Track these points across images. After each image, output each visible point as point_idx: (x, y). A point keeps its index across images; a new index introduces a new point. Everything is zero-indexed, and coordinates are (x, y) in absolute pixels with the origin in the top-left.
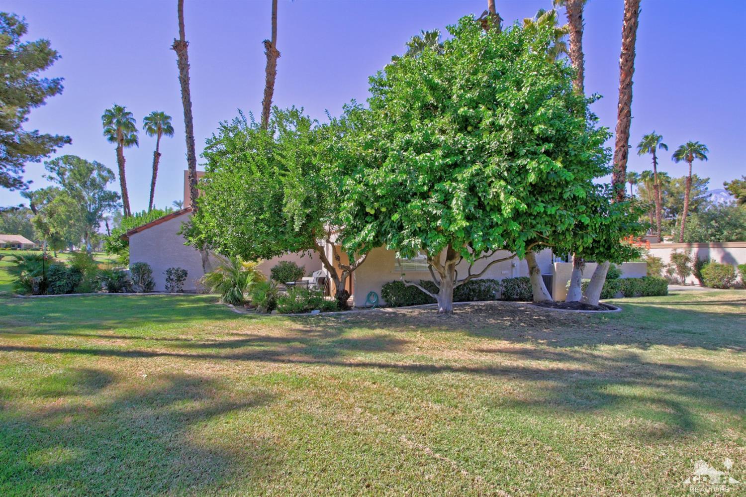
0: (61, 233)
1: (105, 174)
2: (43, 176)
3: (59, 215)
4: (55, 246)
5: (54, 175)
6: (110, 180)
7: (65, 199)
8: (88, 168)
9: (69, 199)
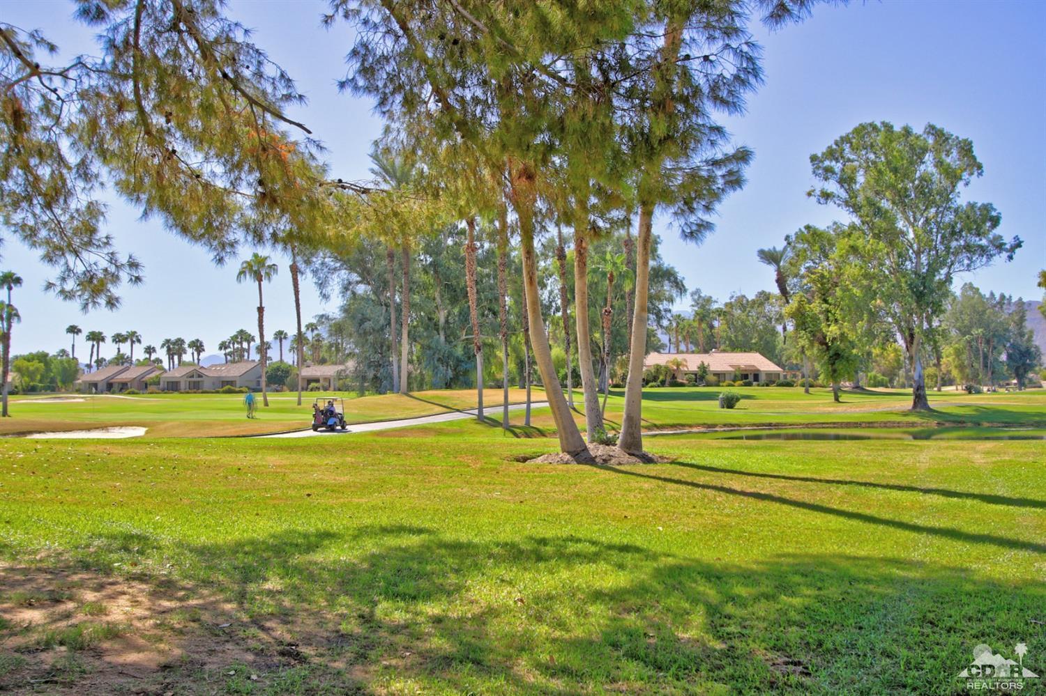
0: (852, 336)
1: (953, 159)
2: (809, 194)
3: (846, 290)
4: (834, 371)
5: (832, 186)
6: (965, 175)
7: (860, 243)
8: (912, 148)
9: (866, 243)
